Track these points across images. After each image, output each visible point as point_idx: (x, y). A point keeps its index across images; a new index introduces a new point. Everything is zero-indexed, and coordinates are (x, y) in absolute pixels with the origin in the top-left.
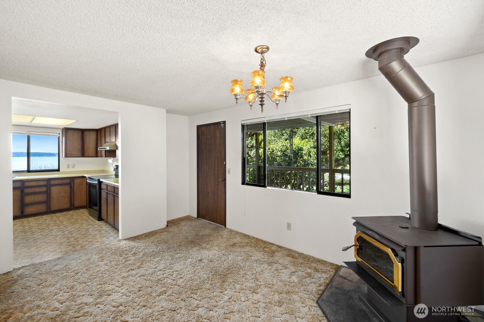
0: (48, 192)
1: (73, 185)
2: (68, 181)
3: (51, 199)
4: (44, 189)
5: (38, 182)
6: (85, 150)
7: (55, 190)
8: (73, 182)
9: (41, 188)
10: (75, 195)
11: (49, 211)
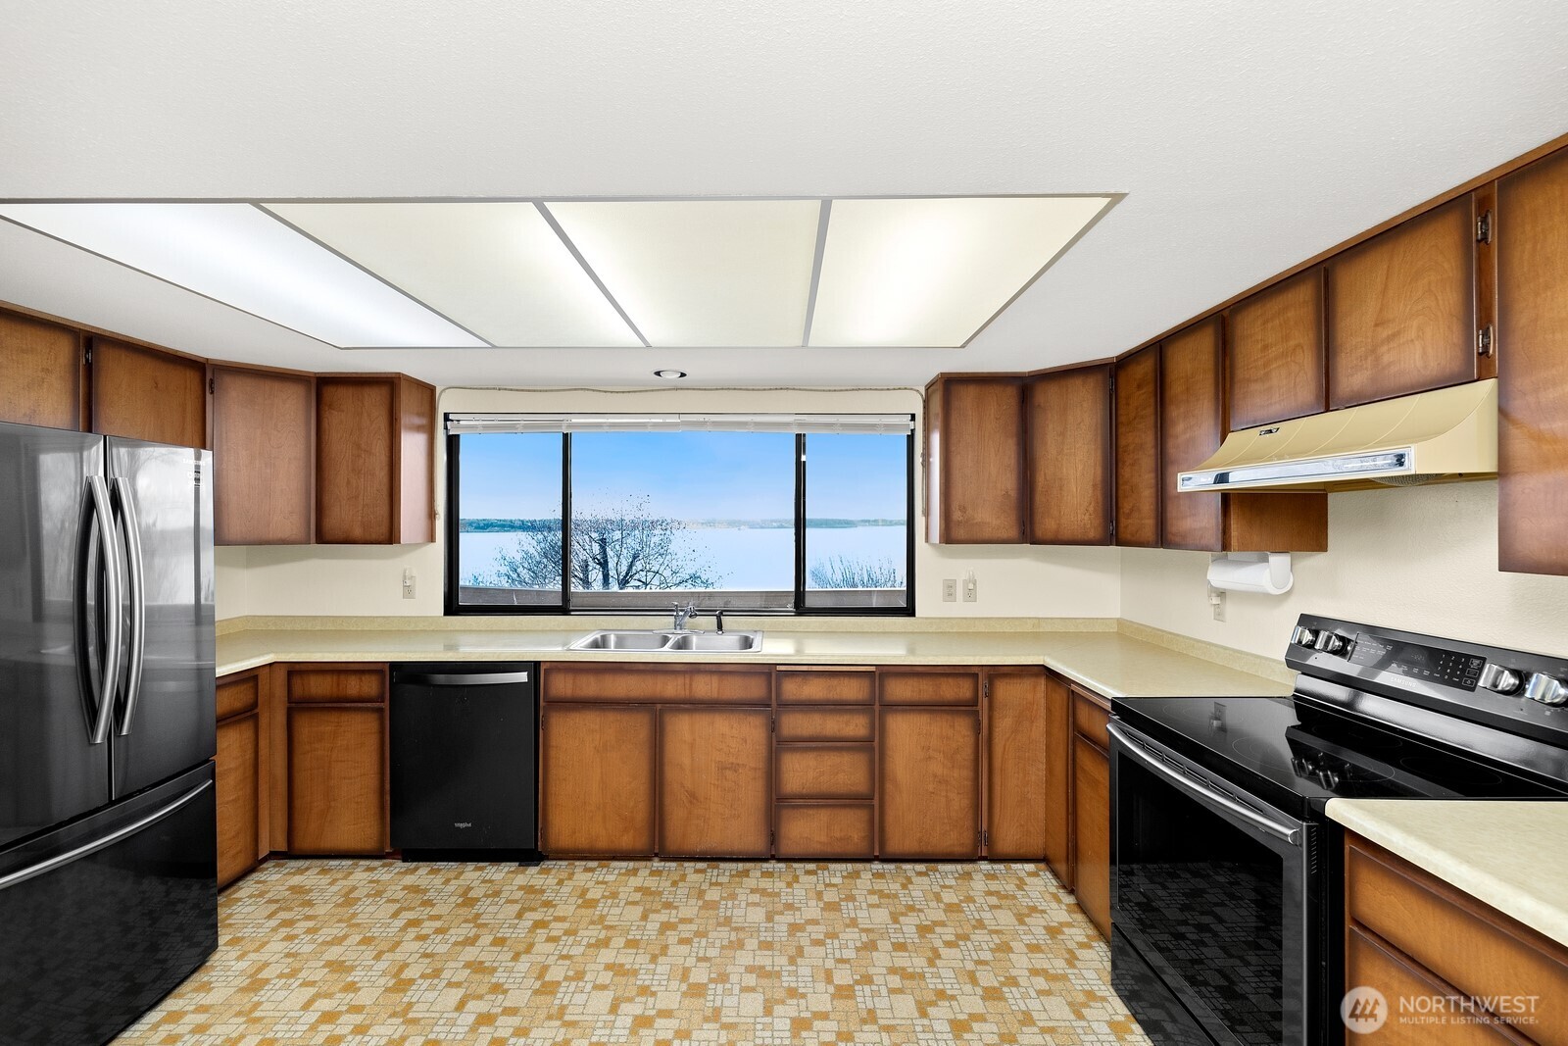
0: (876, 743)
1: (990, 719)
2: (962, 690)
3: (889, 786)
4: (855, 726)
5: (834, 682)
6: (1039, 499)
7: (906, 735)
8: (990, 695)
9: (846, 717)
10: (997, 779)
11: (876, 852)
